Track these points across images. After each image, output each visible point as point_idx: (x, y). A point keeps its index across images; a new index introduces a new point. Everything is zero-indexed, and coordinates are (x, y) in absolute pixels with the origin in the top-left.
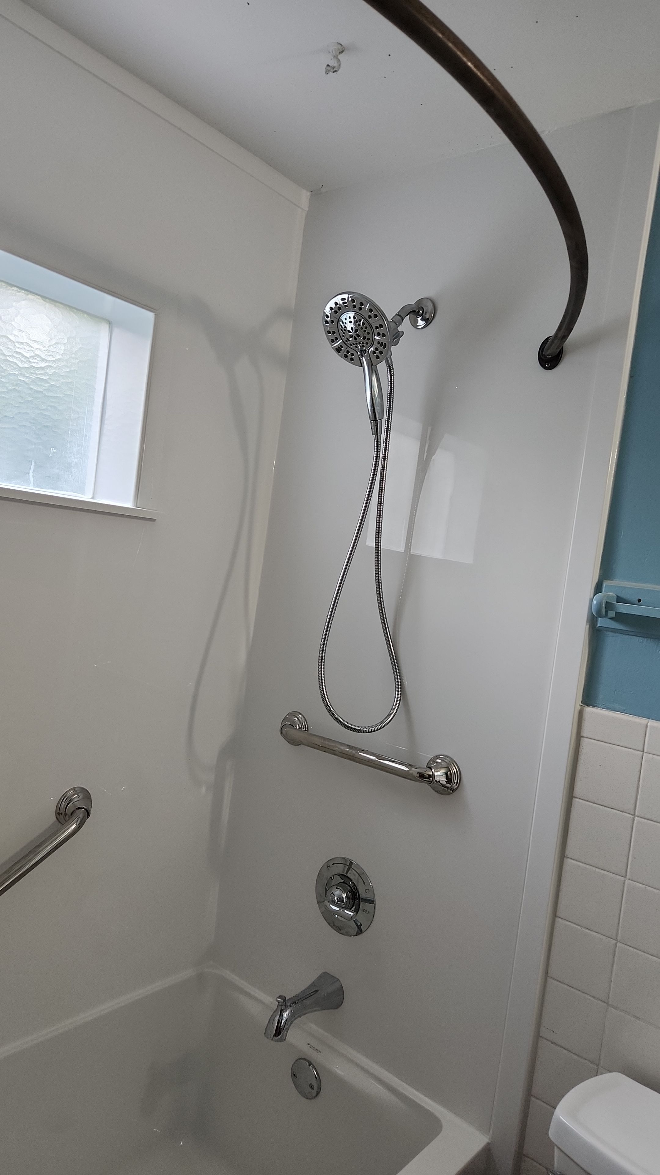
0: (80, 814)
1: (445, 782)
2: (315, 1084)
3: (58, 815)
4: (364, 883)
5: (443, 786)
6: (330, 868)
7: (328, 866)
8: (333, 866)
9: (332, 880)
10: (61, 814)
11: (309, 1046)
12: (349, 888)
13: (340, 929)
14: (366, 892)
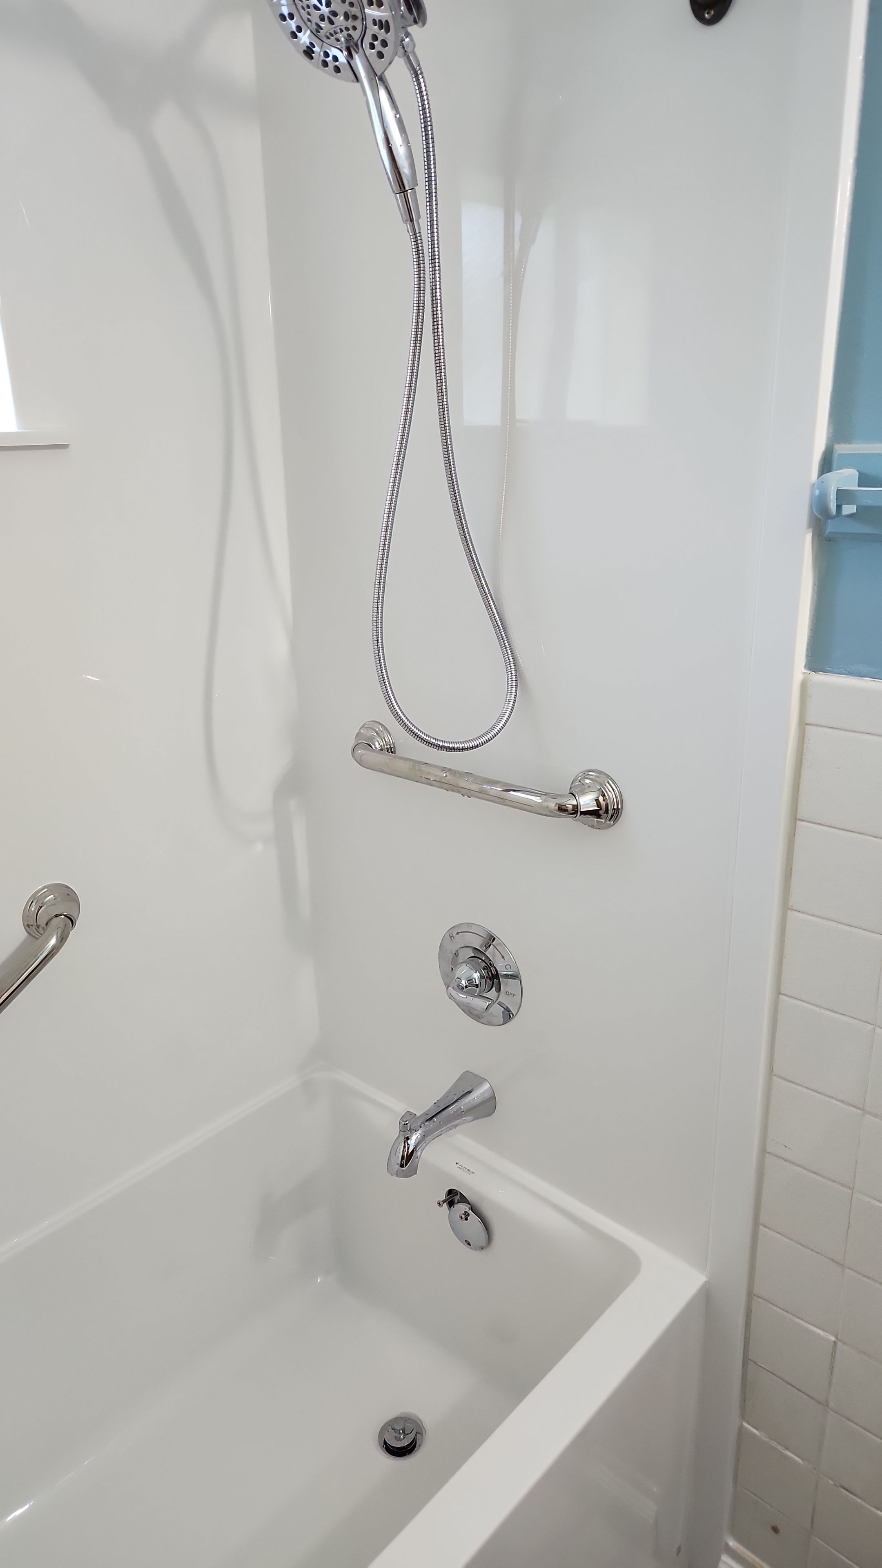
0: (60, 923)
3: (27, 928)
4: (503, 957)
6: (454, 938)
7: (451, 936)
8: (457, 936)
9: (457, 956)
10: (32, 925)
12: (484, 964)
13: (479, 1017)
14: (507, 969)
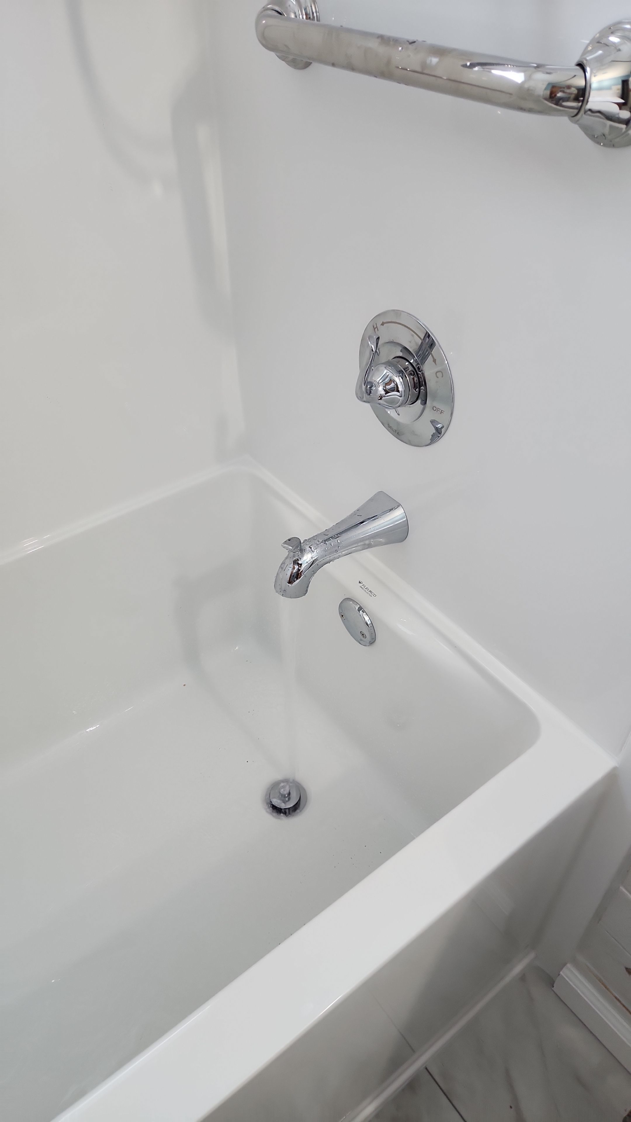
2: (367, 633)
4: (434, 360)
6: (378, 330)
7: (375, 327)
8: (383, 327)
11: (361, 585)
13: (398, 433)
14: (438, 377)
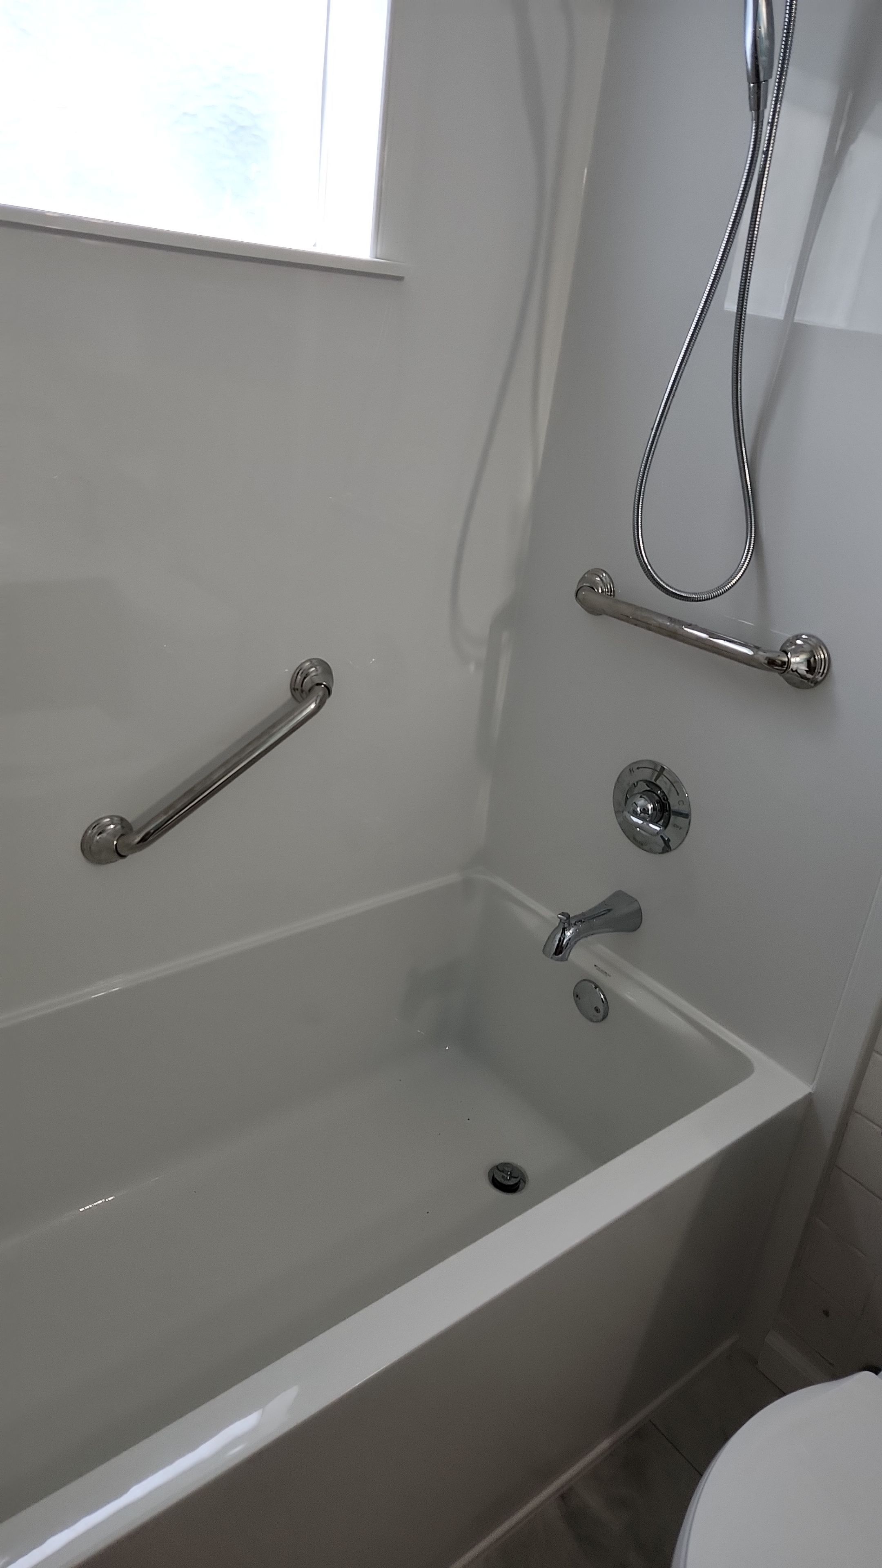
0: (320, 691)
1: (805, 672)
2: (601, 1007)
3: (293, 691)
4: (678, 794)
5: (802, 676)
6: (633, 772)
7: (631, 770)
8: (637, 770)
9: (635, 786)
10: (297, 689)
11: (597, 968)
12: (657, 798)
13: (642, 845)
14: (679, 805)
